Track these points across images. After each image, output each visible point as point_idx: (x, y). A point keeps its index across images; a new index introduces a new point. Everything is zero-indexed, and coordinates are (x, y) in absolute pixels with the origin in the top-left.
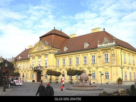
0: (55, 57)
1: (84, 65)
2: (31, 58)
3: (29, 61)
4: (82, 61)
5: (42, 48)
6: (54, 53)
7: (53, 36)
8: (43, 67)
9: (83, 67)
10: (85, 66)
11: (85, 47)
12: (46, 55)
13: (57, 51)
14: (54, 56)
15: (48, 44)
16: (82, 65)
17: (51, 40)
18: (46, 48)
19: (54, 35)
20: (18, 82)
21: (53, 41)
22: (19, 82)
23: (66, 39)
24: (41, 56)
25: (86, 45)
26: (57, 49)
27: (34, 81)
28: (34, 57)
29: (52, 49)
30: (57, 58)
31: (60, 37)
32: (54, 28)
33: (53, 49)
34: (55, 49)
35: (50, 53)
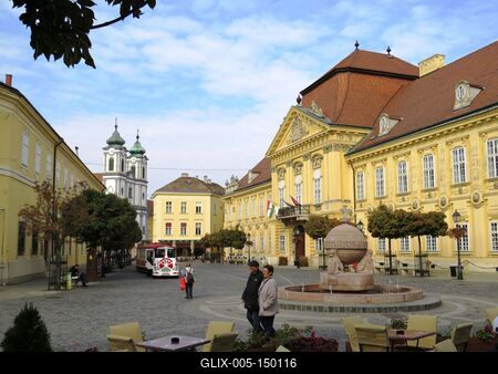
0: (350, 163)
1: (455, 186)
2: (274, 176)
3: (270, 187)
4: (446, 173)
5: (303, 132)
6: (344, 146)
7: (342, 78)
8: (309, 206)
9: (453, 196)
10: (460, 192)
11: (457, 106)
12: (316, 159)
13: (358, 139)
14: (344, 160)
15: (319, 113)
16: (447, 190)
17: (336, 97)
18: (314, 131)
19: (346, 74)
20: (162, 266)
21: (341, 99)
22: (166, 265)
23: (405, 82)
24: (301, 165)
25: (464, 95)
26: (357, 131)
27: (283, 261)
28: (281, 171)
29: (332, 132)
30: (355, 165)
31: (375, 80)
32: (357, 45)
33: (339, 129)
34: (348, 130)
35: (327, 149)
